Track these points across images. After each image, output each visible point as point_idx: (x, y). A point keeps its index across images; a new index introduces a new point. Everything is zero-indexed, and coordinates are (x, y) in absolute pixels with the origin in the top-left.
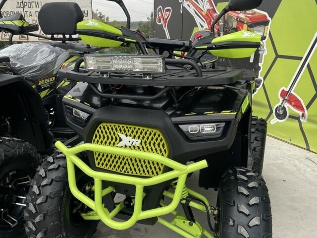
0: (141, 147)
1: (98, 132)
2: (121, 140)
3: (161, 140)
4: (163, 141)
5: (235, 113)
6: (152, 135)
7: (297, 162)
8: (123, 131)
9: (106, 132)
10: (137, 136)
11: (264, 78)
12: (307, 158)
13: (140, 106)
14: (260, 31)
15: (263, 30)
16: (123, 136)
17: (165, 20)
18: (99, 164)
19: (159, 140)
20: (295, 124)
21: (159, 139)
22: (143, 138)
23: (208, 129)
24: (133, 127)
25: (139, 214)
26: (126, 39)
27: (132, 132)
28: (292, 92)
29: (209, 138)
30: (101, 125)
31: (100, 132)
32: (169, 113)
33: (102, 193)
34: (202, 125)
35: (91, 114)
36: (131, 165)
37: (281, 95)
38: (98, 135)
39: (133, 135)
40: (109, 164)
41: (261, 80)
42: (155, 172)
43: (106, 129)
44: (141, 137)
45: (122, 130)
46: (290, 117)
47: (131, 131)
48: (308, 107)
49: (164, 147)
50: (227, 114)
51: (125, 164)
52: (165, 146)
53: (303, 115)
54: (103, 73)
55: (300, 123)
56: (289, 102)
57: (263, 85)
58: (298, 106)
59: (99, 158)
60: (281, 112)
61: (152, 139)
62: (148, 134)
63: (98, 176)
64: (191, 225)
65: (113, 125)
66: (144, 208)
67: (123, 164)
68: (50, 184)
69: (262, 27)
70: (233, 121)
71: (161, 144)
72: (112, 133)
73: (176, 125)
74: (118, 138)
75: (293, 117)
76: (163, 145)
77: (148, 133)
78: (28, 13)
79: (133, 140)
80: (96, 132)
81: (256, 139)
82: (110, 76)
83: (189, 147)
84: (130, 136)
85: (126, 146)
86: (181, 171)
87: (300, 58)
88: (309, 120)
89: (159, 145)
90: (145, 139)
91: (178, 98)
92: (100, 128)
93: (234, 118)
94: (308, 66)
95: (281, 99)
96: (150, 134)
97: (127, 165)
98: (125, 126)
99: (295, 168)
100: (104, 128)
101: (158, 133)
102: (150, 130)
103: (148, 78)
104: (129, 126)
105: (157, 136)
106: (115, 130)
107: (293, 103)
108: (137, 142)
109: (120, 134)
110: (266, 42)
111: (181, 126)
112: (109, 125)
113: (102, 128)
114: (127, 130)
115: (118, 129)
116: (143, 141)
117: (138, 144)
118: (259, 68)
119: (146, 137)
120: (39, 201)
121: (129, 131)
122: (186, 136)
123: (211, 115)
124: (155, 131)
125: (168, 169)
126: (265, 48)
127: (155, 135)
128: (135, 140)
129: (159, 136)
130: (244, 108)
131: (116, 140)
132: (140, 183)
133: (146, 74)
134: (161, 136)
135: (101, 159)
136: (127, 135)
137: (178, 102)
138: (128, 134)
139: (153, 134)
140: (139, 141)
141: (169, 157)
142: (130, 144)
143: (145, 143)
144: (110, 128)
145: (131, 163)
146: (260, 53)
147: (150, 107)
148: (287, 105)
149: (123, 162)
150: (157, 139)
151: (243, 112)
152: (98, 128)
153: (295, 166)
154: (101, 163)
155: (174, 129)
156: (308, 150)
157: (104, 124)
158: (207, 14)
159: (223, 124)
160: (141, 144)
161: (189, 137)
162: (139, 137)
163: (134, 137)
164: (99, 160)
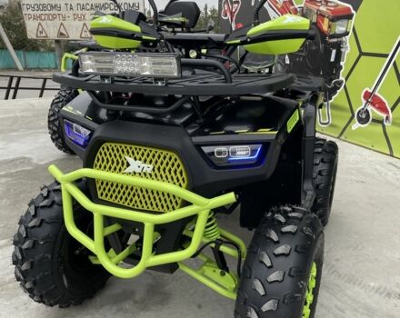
0: (153, 174)
1: (101, 154)
2: (128, 165)
3: (178, 166)
4: (181, 167)
5: (276, 132)
6: (167, 159)
8: (131, 153)
10: (148, 160)
13: (157, 121)
14: (343, 26)
15: (346, 25)
16: (131, 160)
17: (232, 14)
18: (102, 194)
19: (175, 166)
21: (176, 164)
22: (156, 162)
23: (242, 153)
24: (143, 148)
27: (143, 155)
29: (242, 165)
30: (104, 145)
31: (103, 155)
32: (190, 131)
33: (103, 231)
34: (232, 148)
35: (93, 131)
36: (142, 198)
38: (100, 158)
39: (143, 159)
40: (114, 196)
42: (170, 206)
43: (111, 150)
44: (154, 161)
45: (130, 151)
47: (140, 153)
49: (182, 175)
50: (266, 133)
51: (134, 195)
52: (184, 174)
54: (103, 77)
59: (102, 188)
61: (167, 164)
62: (162, 158)
63: (98, 210)
64: (223, 274)
65: (118, 145)
67: (131, 196)
69: (345, 22)
70: (272, 143)
71: (178, 171)
72: (118, 155)
73: (198, 146)
74: (125, 162)
76: (181, 173)
77: (162, 156)
79: (144, 165)
80: (98, 154)
82: (113, 81)
84: (140, 159)
85: (135, 173)
86: (203, 206)
89: (175, 171)
90: (159, 164)
91: (202, 112)
92: (103, 149)
93: (274, 138)
96: (165, 158)
97: (136, 197)
98: (133, 147)
100: (108, 149)
101: (175, 156)
102: (165, 152)
103: (160, 84)
104: (138, 147)
105: (173, 160)
106: (121, 152)
108: (148, 168)
109: (127, 158)
110: (349, 39)
111: (204, 148)
112: (113, 145)
113: (106, 150)
114: (135, 152)
115: (125, 151)
116: (157, 167)
117: (149, 171)
119: (159, 161)
121: (138, 153)
122: (208, 158)
123: (243, 131)
124: (170, 154)
125: (186, 203)
126: (348, 45)
127: (170, 159)
128: (146, 166)
129: (176, 160)
130: (291, 125)
131: (123, 164)
132: (149, 220)
133: (157, 79)
134: (178, 161)
135: (104, 189)
136: (135, 159)
137: (203, 117)
138: (138, 157)
139: (168, 157)
140: (151, 167)
141: (187, 188)
143: (159, 169)
144: (115, 149)
145: (141, 195)
149: (132, 193)
150: (173, 165)
151: (289, 131)
152: (101, 149)
154: (104, 194)
155: (195, 152)
157: (108, 144)
159: (259, 148)
160: (153, 170)
161: (216, 163)
162: (151, 162)
163: (145, 161)
164: (102, 190)
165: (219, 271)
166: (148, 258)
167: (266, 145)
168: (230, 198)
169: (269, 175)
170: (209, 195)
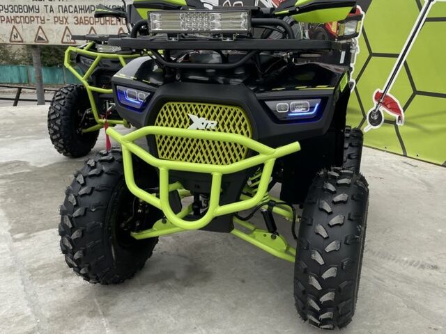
0: (217, 130)
1: (162, 113)
2: (191, 122)
3: (243, 120)
4: (246, 121)
5: (333, 88)
6: (232, 114)
7: (394, 166)
8: (194, 111)
9: (172, 114)
10: (212, 116)
11: (357, 81)
12: (405, 162)
14: (351, 27)
15: (355, 26)
16: (194, 117)
18: (163, 154)
19: (240, 121)
20: (392, 129)
21: (240, 119)
22: (220, 118)
23: (299, 109)
24: (207, 105)
25: (215, 209)
27: (207, 111)
28: (388, 94)
29: (301, 119)
30: (166, 105)
31: (165, 114)
32: (252, 89)
34: (293, 102)
35: (152, 94)
36: (205, 154)
37: (376, 98)
38: (162, 118)
39: (207, 116)
41: (353, 83)
42: (234, 159)
43: (173, 109)
44: (218, 117)
45: (194, 109)
46: (386, 121)
47: (204, 110)
48: (405, 109)
49: (246, 129)
50: (323, 88)
51: (197, 152)
52: (248, 127)
53: (400, 118)
54: (171, 35)
55: (396, 127)
56: (385, 105)
58: (395, 108)
59: (163, 147)
60: (376, 118)
61: (232, 119)
62: (226, 114)
64: (274, 238)
65: (181, 104)
66: (222, 202)
70: (331, 97)
71: (243, 125)
72: (180, 114)
73: (262, 101)
74: (188, 120)
75: (389, 122)
76: (245, 127)
77: (227, 112)
78: (49, 8)
79: (208, 121)
80: (160, 114)
82: (180, 40)
83: (277, 129)
84: (204, 116)
85: (198, 129)
86: (268, 155)
87: (397, 56)
88: (406, 123)
89: (240, 126)
90: (223, 119)
91: (262, 71)
92: (165, 108)
93: (332, 93)
94: (405, 63)
95: (376, 103)
96: (229, 113)
97: (199, 153)
98: (197, 105)
99: (392, 170)
100: (170, 108)
101: (240, 111)
102: (229, 108)
103: (228, 40)
104: (202, 104)
105: (237, 115)
106: (183, 110)
107: (389, 106)
108: (212, 124)
109: (190, 115)
110: (359, 39)
111: (267, 103)
112: (176, 104)
113: (168, 109)
114: (199, 110)
115: (188, 109)
116: (220, 123)
117: (213, 127)
118: (351, 69)
119: (223, 117)
121: (202, 110)
122: (272, 114)
123: (303, 89)
124: (235, 109)
125: (251, 153)
126: (357, 46)
127: (235, 114)
128: (210, 122)
129: (240, 114)
131: (185, 122)
132: (217, 170)
133: (226, 35)
134: (243, 115)
135: (166, 149)
136: (199, 116)
137: (263, 76)
138: (201, 114)
139: (232, 112)
140: (215, 122)
141: (253, 138)
142: (203, 127)
143: (223, 124)
144: (178, 108)
145: (204, 152)
146: (352, 51)
148: (382, 109)
149: (195, 151)
150: (237, 119)
151: (342, 90)
152: (163, 109)
153: (392, 168)
154: (165, 153)
155: (258, 105)
156: (405, 156)
157: (171, 104)
159: (318, 102)
160: (217, 126)
161: (279, 117)
162: (215, 118)
163: (209, 118)
164: (163, 149)
165: (269, 235)
166: (216, 207)
167: (324, 100)
168: (295, 146)
169: (325, 131)
170: (274, 145)
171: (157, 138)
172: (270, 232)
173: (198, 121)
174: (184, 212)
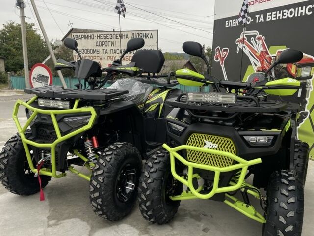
0: (218, 149)
1: (191, 138)
2: (205, 144)
3: (232, 145)
4: (233, 145)
5: (281, 131)
6: (226, 142)
8: (207, 139)
9: (196, 139)
10: (216, 142)
11: (311, 111)
14: (307, 71)
15: (310, 71)
16: (206, 142)
17: (222, 59)
18: (190, 158)
19: (230, 145)
21: (230, 144)
22: (220, 143)
23: (262, 140)
24: (213, 136)
25: (216, 190)
26: (207, 81)
27: (213, 139)
29: (263, 146)
30: (193, 134)
31: (192, 139)
32: (237, 129)
33: (193, 176)
34: (258, 137)
35: (186, 128)
36: (211, 161)
38: (190, 140)
39: (213, 141)
40: (194, 159)
41: (308, 113)
42: (227, 165)
43: (196, 137)
44: (219, 142)
45: (207, 138)
47: (212, 138)
50: (275, 131)
51: (207, 159)
54: (197, 103)
57: (309, 117)
59: (190, 155)
61: (226, 144)
62: (223, 141)
63: (191, 165)
64: (247, 206)
65: (200, 135)
66: (220, 186)
67: (206, 159)
68: (155, 172)
69: (309, 68)
70: (279, 136)
72: (200, 139)
73: (242, 136)
74: (203, 143)
76: (233, 148)
78: (105, 51)
79: (213, 144)
80: (189, 138)
81: (299, 157)
82: (202, 105)
83: (249, 150)
84: (212, 142)
85: (208, 148)
86: (245, 164)
90: (221, 144)
91: (243, 119)
92: (192, 136)
93: (279, 133)
96: (225, 141)
97: (208, 160)
98: (208, 136)
100: (195, 136)
101: (230, 140)
102: (225, 138)
103: (225, 106)
104: (211, 136)
106: (201, 138)
108: (216, 146)
109: (205, 140)
110: (312, 81)
111: (244, 137)
112: (198, 134)
114: (209, 138)
115: (204, 137)
116: (220, 145)
117: (216, 147)
118: (306, 102)
119: (222, 143)
120: (149, 181)
122: (248, 143)
123: (264, 131)
124: (228, 139)
125: (236, 162)
126: (311, 85)
127: (228, 141)
128: (214, 144)
129: (230, 142)
130: (287, 128)
132: (218, 170)
133: (224, 104)
134: (232, 143)
135: (191, 156)
136: (209, 141)
137: (243, 122)
138: (210, 140)
140: (217, 145)
141: (236, 155)
142: (211, 147)
143: (221, 146)
145: (211, 159)
147: (223, 125)
149: (206, 158)
150: (229, 144)
151: (286, 131)
152: (191, 136)
154: (191, 158)
155: (240, 138)
157: (195, 134)
158: (260, 55)
159: (272, 138)
160: (218, 147)
161: (251, 144)
162: (217, 143)
163: (214, 143)
164: (190, 156)
165: (245, 205)
167: (276, 136)
168: (258, 161)
170: (248, 159)
171: (187, 151)
172: (246, 203)
173: (209, 144)
174: (200, 188)
